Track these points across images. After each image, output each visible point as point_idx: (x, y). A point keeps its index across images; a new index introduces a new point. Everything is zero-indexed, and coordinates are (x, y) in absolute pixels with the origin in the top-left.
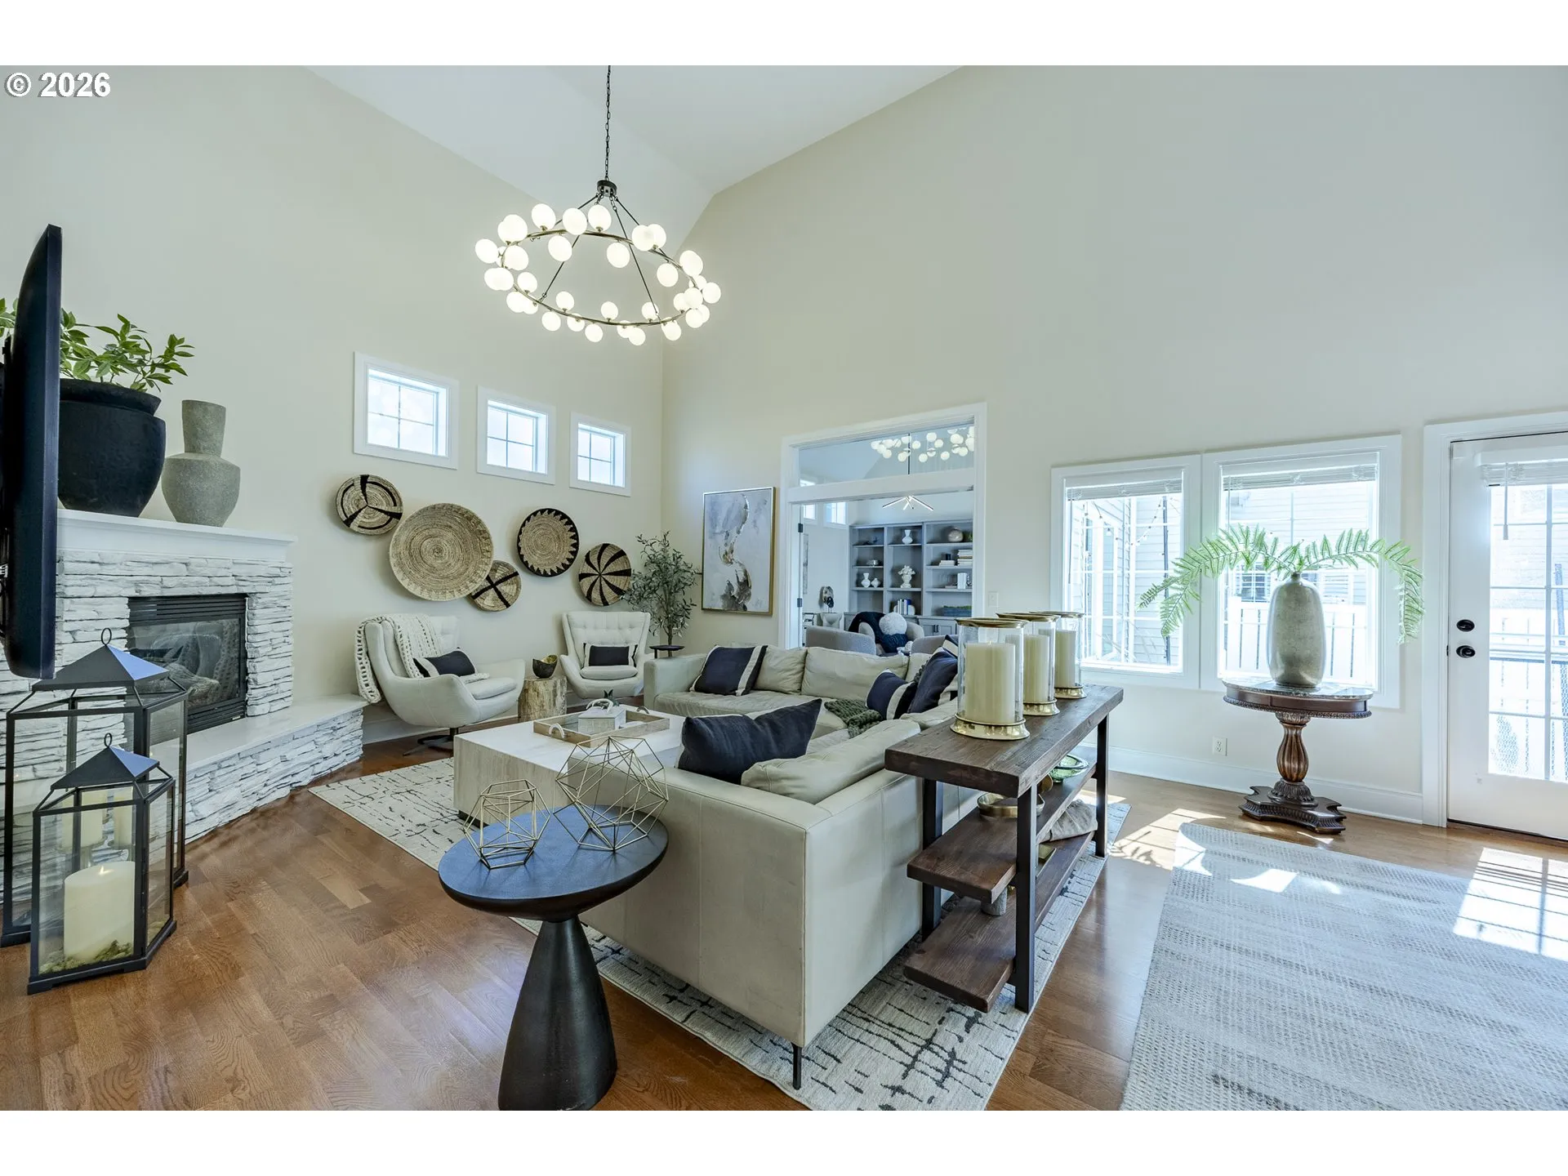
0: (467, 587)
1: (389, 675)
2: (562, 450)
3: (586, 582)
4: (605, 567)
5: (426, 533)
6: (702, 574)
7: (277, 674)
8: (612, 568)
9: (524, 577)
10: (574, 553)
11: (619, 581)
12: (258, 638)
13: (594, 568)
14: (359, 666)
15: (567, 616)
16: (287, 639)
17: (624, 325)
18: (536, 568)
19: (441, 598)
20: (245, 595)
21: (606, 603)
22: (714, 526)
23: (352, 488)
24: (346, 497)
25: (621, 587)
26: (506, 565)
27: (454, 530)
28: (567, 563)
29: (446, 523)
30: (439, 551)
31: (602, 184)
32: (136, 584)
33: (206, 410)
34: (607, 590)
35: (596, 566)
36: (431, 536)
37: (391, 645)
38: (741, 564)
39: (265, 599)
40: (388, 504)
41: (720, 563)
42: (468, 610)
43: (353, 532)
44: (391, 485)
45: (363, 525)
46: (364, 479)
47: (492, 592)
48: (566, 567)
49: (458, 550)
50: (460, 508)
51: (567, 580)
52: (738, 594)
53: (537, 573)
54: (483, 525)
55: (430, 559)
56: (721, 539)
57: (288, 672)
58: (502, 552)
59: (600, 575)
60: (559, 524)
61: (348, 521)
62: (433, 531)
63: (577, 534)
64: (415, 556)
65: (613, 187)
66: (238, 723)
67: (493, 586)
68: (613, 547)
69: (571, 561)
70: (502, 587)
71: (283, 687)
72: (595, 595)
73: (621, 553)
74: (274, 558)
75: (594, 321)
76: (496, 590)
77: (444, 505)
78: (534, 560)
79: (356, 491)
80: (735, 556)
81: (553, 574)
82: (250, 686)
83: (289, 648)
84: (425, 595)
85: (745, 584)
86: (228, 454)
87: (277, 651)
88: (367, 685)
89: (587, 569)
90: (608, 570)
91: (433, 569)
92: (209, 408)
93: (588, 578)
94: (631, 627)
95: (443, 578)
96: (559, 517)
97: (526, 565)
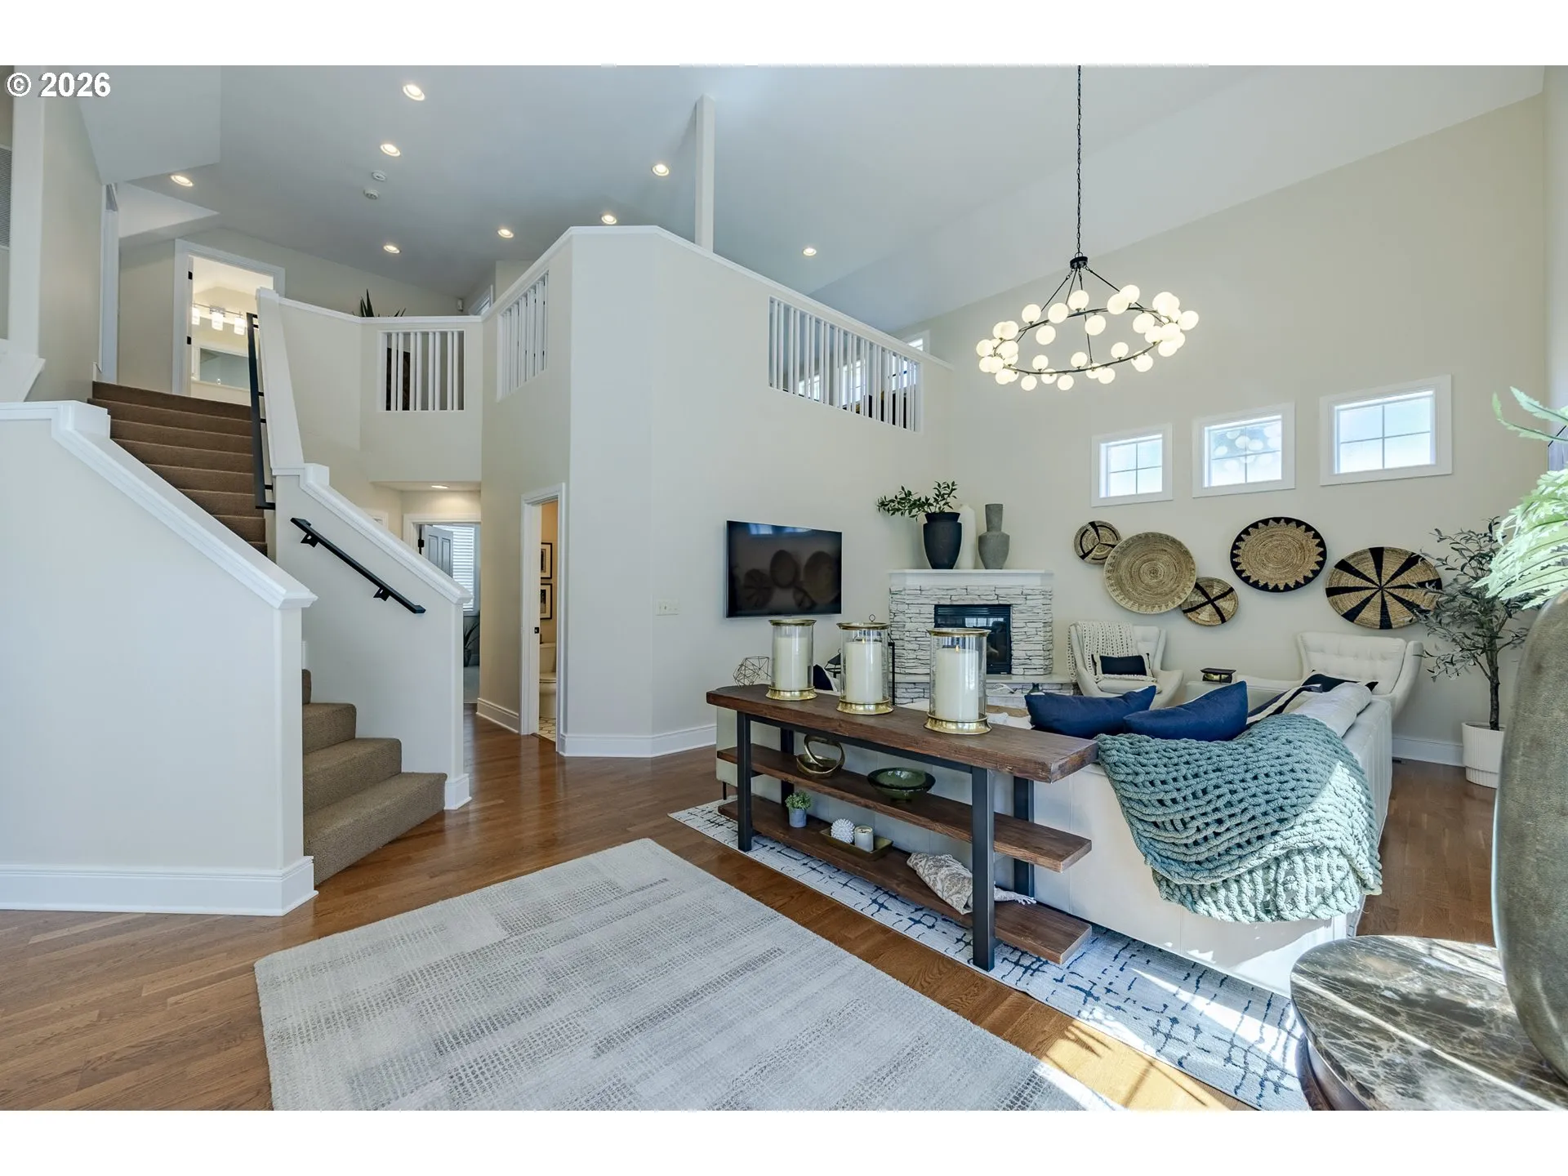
0: (1174, 603)
3: (1350, 599)
4: (1393, 578)
5: (1145, 558)
7: (1029, 653)
8: (1409, 578)
9: (1246, 594)
10: (1321, 561)
11: (1419, 597)
12: (1015, 630)
13: (1367, 579)
15: (1302, 637)
16: (1039, 633)
18: (1262, 583)
19: (1149, 611)
20: (1010, 605)
21: (1391, 627)
23: (1088, 533)
24: (1084, 539)
25: (1423, 605)
26: (1219, 581)
27: (1170, 554)
28: (1310, 574)
29: (1160, 548)
30: (1154, 572)
32: (940, 598)
34: (1394, 608)
35: (1373, 577)
36: (1148, 560)
39: (1020, 607)
40: (1112, 539)
42: (1180, 623)
43: (1086, 562)
44: (1112, 526)
45: (1095, 557)
46: (1092, 524)
47: (1209, 607)
48: (1307, 580)
49: (1171, 570)
51: (1313, 597)
53: (1265, 588)
54: (1182, 545)
55: (1147, 579)
58: (1214, 565)
59: (1381, 589)
60: (1294, 532)
61: (1083, 557)
62: (1151, 556)
63: (1323, 542)
64: (1134, 577)
66: (1003, 675)
67: (1211, 601)
68: (1396, 551)
69: (1316, 571)
70: (1221, 603)
72: (1369, 614)
73: (1416, 559)
74: (1032, 584)
76: (1214, 606)
78: (1265, 575)
79: (1090, 534)
81: (1288, 589)
82: (1013, 657)
84: (1137, 610)
87: (1031, 639)
89: (1352, 580)
90: (1401, 581)
91: (1149, 587)
93: (1353, 593)
95: (1157, 594)
96: (1295, 524)
97: (1246, 580)
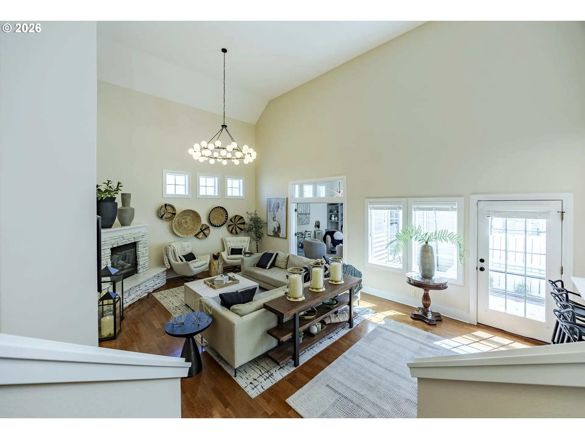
0: (194, 233)
1: (172, 261)
2: (222, 187)
3: (231, 228)
4: (237, 222)
5: (183, 218)
6: (267, 224)
7: (145, 261)
8: (239, 222)
9: (211, 228)
10: (227, 219)
11: (241, 226)
12: (140, 253)
13: (234, 223)
14: (165, 258)
15: (225, 239)
16: (147, 252)
17: (233, 159)
18: (215, 225)
19: (187, 236)
20: (136, 242)
21: (237, 233)
22: (270, 209)
23: (163, 208)
24: (161, 210)
25: (242, 228)
26: (206, 225)
27: (191, 216)
28: (224, 222)
29: (188, 214)
30: (186, 222)
31: (223, 126)
32: (112, 244)
33: (126, 196)
34: (238, 229)
35: (234, 222)
36: (184, 219)
37: (173, 252)
38: (278, 222)
39: (141, 242)
40: (172, 211)
41: (272, 220)
42: (195, 239)
43: (163, 219)
44: (173, 206)
45: (166, 218)
46: (166, 205)
47: (202, 233)
48: (224, 223)
49: (192, 222)
50: (192, 210)
51: (224, 228)
52: (277, 231)
53: (215, 226)
54: (198, 214)
55: (184, 225)
56: (272, 213)
57: (147, 260)
58: (204, 221)
59: (235, 225)
60: (222, 211)
61: (162, 218)
62: (185, 217)
63: (227, 213)
64: (180, 224)
65: (226, 126)
66: (135, 275)
67: (202, 231)
68: (239, 216)
69: (226, 221)
70: (205, 231)
71: (146, 265)
72: (234, 231)
73: (242, 218)
74: (143, 230)
75: (225, 159)
77: (187, 210)
78: (214, 222)
79: (164, 209)
80: (276, 219)
81: (220, 226)
82: (138, 265)
83: (148, 254)
84: (183, 236)
85: (279, 228)
86: (132, 205)
87: (144, 255)
88: (167, 264)
89: (231, 223)
90: (238, 223)
91: (185, 228)
92: (128, 195)
93: (231, 226)
94: (244, 242)
95: (188, 230)
96: (222, 208)
97: (212, 224)
